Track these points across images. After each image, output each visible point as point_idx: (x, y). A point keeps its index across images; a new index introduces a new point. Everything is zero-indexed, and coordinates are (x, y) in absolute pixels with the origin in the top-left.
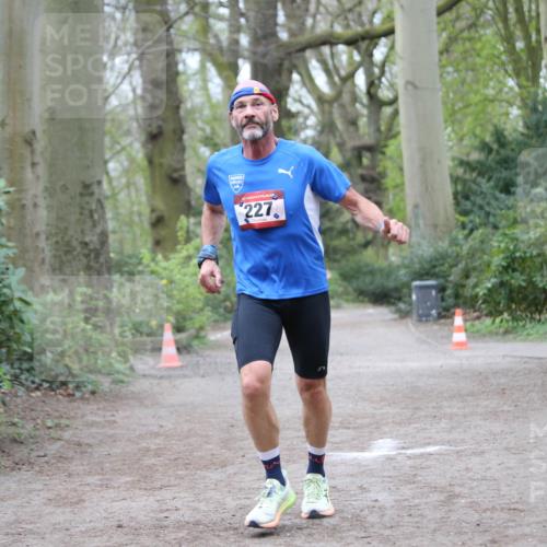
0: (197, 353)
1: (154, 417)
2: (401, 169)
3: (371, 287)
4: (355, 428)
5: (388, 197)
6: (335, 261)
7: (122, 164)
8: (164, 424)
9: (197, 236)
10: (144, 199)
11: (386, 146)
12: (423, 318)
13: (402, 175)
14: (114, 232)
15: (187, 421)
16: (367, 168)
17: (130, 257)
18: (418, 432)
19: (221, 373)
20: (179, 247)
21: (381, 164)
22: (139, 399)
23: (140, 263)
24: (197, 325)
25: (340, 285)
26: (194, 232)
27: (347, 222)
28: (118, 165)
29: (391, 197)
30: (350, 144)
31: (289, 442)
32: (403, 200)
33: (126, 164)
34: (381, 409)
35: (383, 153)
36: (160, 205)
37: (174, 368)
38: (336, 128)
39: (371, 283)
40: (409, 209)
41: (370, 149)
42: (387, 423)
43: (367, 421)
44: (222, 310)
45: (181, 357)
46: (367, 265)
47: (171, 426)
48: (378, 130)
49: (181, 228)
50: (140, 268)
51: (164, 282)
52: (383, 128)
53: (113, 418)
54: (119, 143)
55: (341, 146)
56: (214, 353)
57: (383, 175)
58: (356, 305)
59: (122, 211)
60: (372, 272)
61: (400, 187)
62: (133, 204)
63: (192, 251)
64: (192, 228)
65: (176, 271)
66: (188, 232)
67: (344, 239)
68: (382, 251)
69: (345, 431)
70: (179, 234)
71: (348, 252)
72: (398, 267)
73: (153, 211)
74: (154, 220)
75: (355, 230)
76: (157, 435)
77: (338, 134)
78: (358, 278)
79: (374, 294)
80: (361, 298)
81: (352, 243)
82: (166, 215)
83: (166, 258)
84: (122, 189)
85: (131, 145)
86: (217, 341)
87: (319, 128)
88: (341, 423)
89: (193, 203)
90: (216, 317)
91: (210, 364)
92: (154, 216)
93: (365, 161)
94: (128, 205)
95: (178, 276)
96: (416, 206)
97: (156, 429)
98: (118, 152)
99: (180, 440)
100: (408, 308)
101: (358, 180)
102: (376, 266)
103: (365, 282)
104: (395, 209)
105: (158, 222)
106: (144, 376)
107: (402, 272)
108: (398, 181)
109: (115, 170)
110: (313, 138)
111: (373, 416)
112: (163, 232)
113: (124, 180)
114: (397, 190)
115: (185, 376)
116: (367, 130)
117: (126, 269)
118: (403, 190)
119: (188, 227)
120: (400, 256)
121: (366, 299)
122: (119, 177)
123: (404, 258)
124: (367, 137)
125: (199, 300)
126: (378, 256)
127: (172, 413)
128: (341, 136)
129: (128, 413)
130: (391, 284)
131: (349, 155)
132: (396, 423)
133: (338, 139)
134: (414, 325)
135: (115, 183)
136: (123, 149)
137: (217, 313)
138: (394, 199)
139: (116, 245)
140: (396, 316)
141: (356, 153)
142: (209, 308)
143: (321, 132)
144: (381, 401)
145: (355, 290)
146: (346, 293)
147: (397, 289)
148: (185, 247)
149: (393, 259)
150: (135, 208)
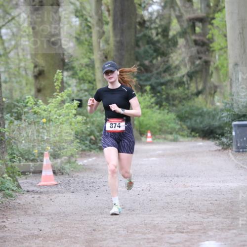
0: (68, 174)
1: (35, 223)
2: (225, 36)
3: (201, 126)
4: (187, 232)
5: (215, 57)
6: (174, 105)
7: (11, 30)
8: (42, 228)
9: (69, 86)
10: (29, 57)
11: (214, 18)
12: (241, 149)
13: (226, 40)
14: (5, 82)
15: (60, 226)
16: (200, 35)
17: (18, 101)
18: (236, 236)
19: (86, 190)
20: (55, 94)
21: (210, 32)
22: (24, 209)
23: (26, 106)
24: (69, 153)
25: (178, 124)
26: (66, 83)
27: (184, 76)
28: (9, 31)
29: (217, 57)
30: (187, 16)
31: (137, 243)
32: (226, 59)
33: (15, 30)
34: (208, 218)
35: (212, 24)
36: (41, 62)
37: (51, 186)
38: (176, 4)
39: (201, 123)
40: (231, 66)
41: (201, 20)
42: (212, 229)
43: (196, 227)
44: (87, 142)
45: (57, 177)
46: (198, 109)
47: (48, 230)
48: (208, 6)
49: (57, 79)
50: (26, 110)
51: (44, 120)
52: (212, 4)
53: (3, 224)
54: (9, 14)
55: (179, 18)
56: (81, 175)
57: (211, 40)
58: (190, 139)
59: (12, 66)
60: (201, 115)
61: (224, 49)
62: (20, 60)
63: (65, 97)
64: (65, 79)
65: (53, 112)
66: (62, 82)
67: (181, 89)
68: (210, 99)
69: (180, 234)
70: (56, 84)
71: (184, 99)
72: (222, 110)
73: (36, 67)
74: (36, 74)
75: (189, 82)
76: (37, 236)
77: (177, 8)
78: (191, 119)
79: (203, 131)
80: (193, 133)
81: (186, 92)
82: (45, 69)
83: (46, 103)
84: (12, 50)
85: (19, 15)
86: (84, 165)
87: (163, 4)
88: (177, 228)
89: (66, 61)
90: (84, 147)
91: (78, 183)
92: (37, 70)
93: (198, 30)
94: (17, 61)
95: (55, 116)
96: (236, 64)
97: (36, 232)
98: (9, 21)
99: (54, 241)
100: (229, 142)
101: (191, 44)
102: (205, 110)
103: (197, 122)
104: (220, 66)
105: (39, 75)
106: (28, 191)
107: (225, 114)
108: (223, 45)
109: (6, 34)
110: (158, 11)
111: (201, 223)
112: (43, 83)
113: (13, 43)
114: (222, 52)
115: (59, 192)
116: (199, 6)
117: (15, 110)
118: (226, 52)
119: (62, 79)
120: (223, 102)
121: (197, 135)
122: (10, 40)
123: (226, 104)
124: (199, 11)
125: (71, 134)
126: (207, 102)
127: (49, 220)
128: (179, 10)
129: (14, 220)
130: (217, 124)
131: (185, 25)
132: (219, 229)
133: (177, 13)
134: (233, 154)
135: (6, 45)
136: (13, 18)
137: (84, 144)
138: (219, 59)
139: (8, 92)
140: (220, 148)
141: (191, 23)
142: (78, 140)
143: (164, 7)
144: (207, 212)
145: (189, 129)
146: (182, 129)
147: (220, 127)
148: (60, 94)
149: (218, 104)
150: (22, 64)
